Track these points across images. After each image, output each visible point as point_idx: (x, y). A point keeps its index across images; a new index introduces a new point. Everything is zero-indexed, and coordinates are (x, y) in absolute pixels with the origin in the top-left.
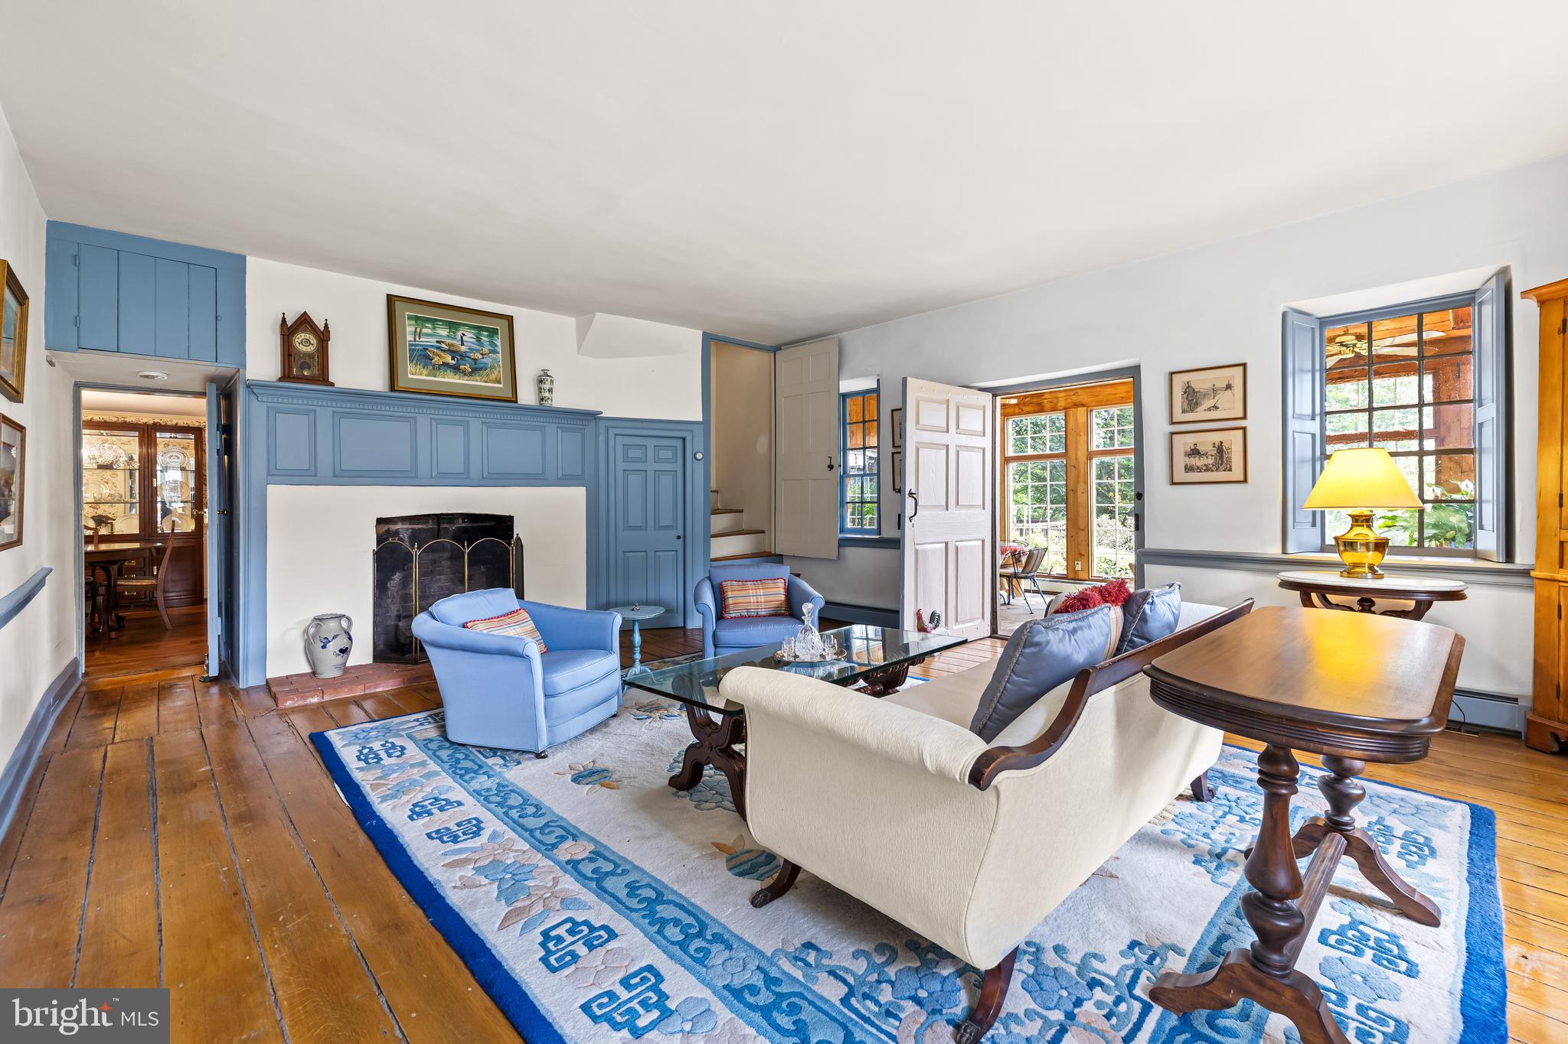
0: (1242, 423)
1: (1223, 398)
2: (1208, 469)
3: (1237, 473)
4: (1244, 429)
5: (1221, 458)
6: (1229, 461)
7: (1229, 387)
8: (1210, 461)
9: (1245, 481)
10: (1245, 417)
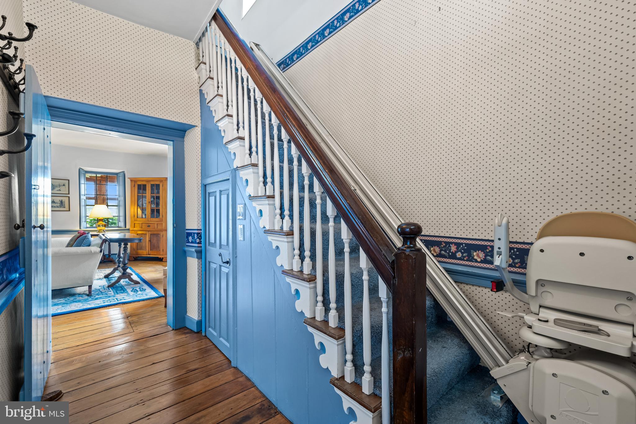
0: (68, 195)
1: (62, 188)
2: (57, 207)
3: (67, 208)
4: (69, 197)
5: (62, 204)
6: (64, 205)
7: (64, 185)
8: (58, 205)
9: (69, 211)
10: (69, 194)
